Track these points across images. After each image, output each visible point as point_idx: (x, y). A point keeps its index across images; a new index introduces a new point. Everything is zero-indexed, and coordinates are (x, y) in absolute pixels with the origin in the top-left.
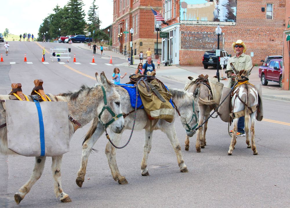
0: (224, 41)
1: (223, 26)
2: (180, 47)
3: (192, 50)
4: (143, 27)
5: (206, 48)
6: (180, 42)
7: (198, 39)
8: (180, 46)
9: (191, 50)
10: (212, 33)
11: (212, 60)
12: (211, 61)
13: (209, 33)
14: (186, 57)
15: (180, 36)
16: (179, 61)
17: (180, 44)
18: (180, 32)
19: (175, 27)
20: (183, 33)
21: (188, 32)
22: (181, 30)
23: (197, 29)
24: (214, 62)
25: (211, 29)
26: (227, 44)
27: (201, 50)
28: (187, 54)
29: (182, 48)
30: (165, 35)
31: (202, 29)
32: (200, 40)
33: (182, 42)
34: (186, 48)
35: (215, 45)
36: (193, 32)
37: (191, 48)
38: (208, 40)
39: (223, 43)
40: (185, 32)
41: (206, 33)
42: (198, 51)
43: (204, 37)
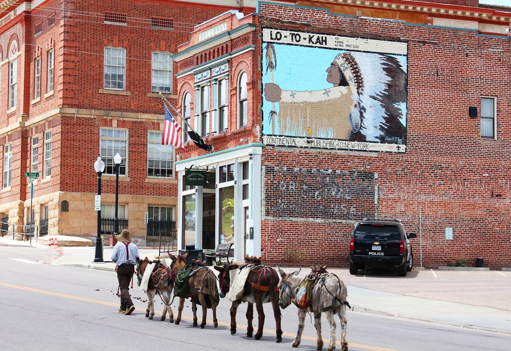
0: (376, 196)
1: (375, 155)
2: (264, 212)
3: (294, 219)
6: (264, 196)
7: (311, 189)
8: (264, 209)
9: (291, 219)
10: (347, 172)
11: (379, 248)
12: (377, 251)
13: (338, 172)
14: (278, 240)
15: (264, 179)
16: (262, 250)
17: (264, 203)
18: (264, 167)
19: (251, 155)
20: (269, 170)
21: (285, 169)
22: (267, 163)
23: (307, 161)
24: (385, 255)
25: (343, 163)
26: (384, 203)
27: (319, 221)
28: (282, 231)
29: (268, 213)
31: (321, 162)
32: (317, 193)
33: (268, 197)
34: (277, 214)
35: (355, 206)
36: (296, 169)
37: (291, 213)
38: (337, 193)
39: (376, 203)
40: (276, 168)
41: (330, 171)
42: (313, 224)
43: (325, 185)
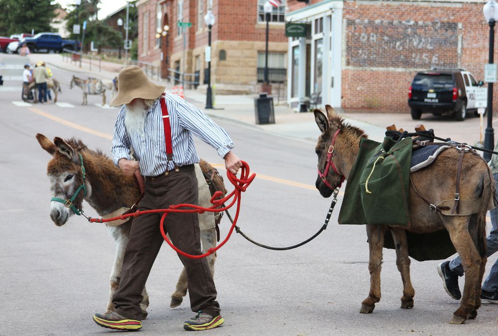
0: (460, 46)
1: (459, 6)
2: (344, 62)
3: (374, 69)
4: (228, 9)
5: (414, 65)
6: (344, 47)
7: (393, 39)
8: (344, 60)
9: (372, 68)
10: (429, 23)
11: (434, 96)
12: (432, 99)
13: (420, 23)
14: (358, 89)
15: (345, 31)
16: (342, 97)
17: (345, 53)
18: (345, 21)
19: (331, 9)
20: (350, 23)
21: (366, 21)
22: (348, 16)
23: (388, 14)
24: (440, 101)
25: (426, 14)
26: (468, 52)
27: (400, 70)
28: (362, 80)
29: (348, 63)
30: (300, 29)
31: (403, 14)
32: (398, 44)
33: (349, 48)
34: (360, 63)
35: (437, 55)
36: (378, 21)
37: (372, 63)
38: (419, 44)
39: (459, 51)
40: (357, 21)
41: (412, 23)
42: (393, 73)
43: (406, 36)
